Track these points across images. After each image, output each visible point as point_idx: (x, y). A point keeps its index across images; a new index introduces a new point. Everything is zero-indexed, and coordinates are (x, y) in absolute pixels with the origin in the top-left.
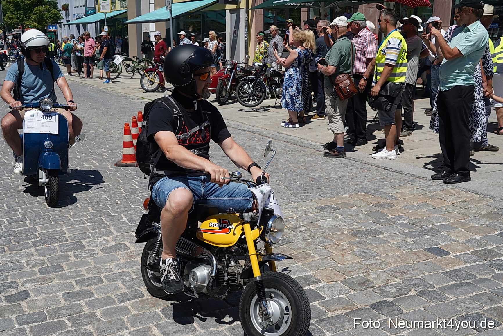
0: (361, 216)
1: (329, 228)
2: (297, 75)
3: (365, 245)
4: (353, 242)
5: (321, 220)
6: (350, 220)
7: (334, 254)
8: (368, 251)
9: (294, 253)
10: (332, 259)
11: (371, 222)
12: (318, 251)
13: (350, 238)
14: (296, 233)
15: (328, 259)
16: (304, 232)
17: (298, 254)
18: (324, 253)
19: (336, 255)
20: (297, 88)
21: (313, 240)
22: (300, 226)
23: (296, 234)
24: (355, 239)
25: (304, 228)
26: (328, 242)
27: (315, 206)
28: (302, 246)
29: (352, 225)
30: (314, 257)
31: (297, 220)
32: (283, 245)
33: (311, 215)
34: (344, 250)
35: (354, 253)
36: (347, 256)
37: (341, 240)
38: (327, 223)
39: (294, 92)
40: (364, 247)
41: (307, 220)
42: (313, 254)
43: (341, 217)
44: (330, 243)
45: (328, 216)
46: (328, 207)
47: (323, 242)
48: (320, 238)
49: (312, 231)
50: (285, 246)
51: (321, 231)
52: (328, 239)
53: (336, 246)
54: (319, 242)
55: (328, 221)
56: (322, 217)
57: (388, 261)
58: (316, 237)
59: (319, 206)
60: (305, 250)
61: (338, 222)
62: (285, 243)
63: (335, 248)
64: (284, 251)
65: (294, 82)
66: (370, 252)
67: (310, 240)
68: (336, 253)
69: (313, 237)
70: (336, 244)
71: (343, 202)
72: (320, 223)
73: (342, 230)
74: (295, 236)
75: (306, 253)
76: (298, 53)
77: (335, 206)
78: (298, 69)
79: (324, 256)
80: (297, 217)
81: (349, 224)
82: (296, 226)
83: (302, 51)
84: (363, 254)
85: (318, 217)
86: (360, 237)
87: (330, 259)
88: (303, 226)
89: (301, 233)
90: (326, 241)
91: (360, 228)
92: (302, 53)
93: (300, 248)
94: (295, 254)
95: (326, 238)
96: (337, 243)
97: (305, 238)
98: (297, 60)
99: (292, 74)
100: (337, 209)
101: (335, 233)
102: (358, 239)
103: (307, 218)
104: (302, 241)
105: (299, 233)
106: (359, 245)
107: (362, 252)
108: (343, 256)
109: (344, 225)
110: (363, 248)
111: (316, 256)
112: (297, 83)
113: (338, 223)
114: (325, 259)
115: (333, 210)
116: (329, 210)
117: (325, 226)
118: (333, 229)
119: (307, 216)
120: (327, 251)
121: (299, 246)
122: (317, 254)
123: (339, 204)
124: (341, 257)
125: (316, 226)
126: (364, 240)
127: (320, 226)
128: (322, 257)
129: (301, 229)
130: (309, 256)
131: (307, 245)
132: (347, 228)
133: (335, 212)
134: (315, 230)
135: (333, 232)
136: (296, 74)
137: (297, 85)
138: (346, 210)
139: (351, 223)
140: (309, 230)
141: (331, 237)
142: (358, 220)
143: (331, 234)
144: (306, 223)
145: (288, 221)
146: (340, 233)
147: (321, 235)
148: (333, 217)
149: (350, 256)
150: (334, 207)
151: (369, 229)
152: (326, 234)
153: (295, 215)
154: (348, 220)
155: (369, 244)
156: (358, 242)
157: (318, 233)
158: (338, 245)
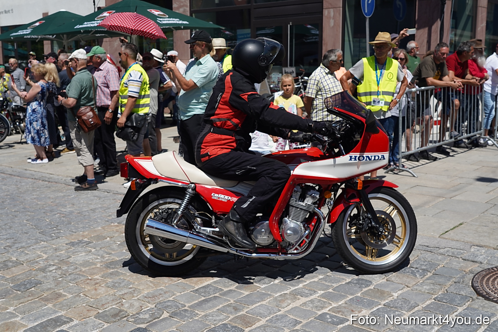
0: (114, 247)
1: (81, 263)
2: (41, 108)
3: (118, 276)
4: (106, 274)
5: (73, 257)
6: (102, 253)
7: (86, 290)
8: (121, 281)
9: (43, 295)
10: (85, 295)
11: (124, 251)
12: (70, 289)
13: (103, 271)
14: (45, 273)
15: (80, 296)
16: (54, 271)
17: (48, 295)
18: (77, 289)
19: (89, 290)
20: (42, 123)
21: (64, 279)
22: (50, 265)
23: (46, 275)
24: (108, 271)
25: (54, 267)
26: (80, 278)
27: (66, 243)
28: (52, 286)
29: (105, 257)
30: (65, 296)
31: (46, 259)
32: (31, 288)
33: (62, 252)
34: (97, 283)
35: (107, 285)
36: (100, 290)
37: (94, 274)
38: (79, 258)
39: (39, 127)
40: (118, 278)
41: (58, 258)
42: (64, 293)
43: (93, 250)
44: (82, 278)
45: (80, 252)
46: (80, 242)
47: (75, 279)
48: (72, 275)
49: (63, 269)
50: (33, 289)
51: (73, 267)
52: (80, 275)
53: (88, 281)
54: (70, 280)
55: (80, 256)
56: (73, 253)
57: (141, 288)
58: (67, 275)
59: (71, 242)
60: (56, 290)
61: (90, 256)
62: (34, 286)
63: (88, 283)
64: (32, 294)
65: (39, 116)
66: (123, 282)
67: (60, 279)
68: (89, 288)
69: (64, 275)
70: (88, 279)
71: (95, 234)
72: (71, 260)
73: (95, 264)
74: (45, 277)
75: (56, 294)
76: (41, 86)
77: (88, 240)
78: (42, 103)
79: (76, 293)
80: (47, 256)
81: (103, 257)
82: (46, 266)
83: (45, 84)
84: (117, 285)
85: (69, 254)
86: (113, 268)
87: (82, 295)
88: (53, 265)
89: (51, 273)
90: (78, 277)
91: (113, 259)
92: (44, 86)
93: (50, 289)
94: (45, 296)
95: (78, 274)
96: (90, 278)
97: (56, 277)
98: (40, 94)
99: (36, 108)
100: (90, 243)
101: (87, 268)
102: (112, 270)
103: (57, 256)
104: (52, 281)
105: (48, 274)
106: (112, 276)
107: (116, 283)
108: (96, 290)
109: (97, 259)
110: (116, 279)
111: (68, 294)
112: (42, 117)
113: (91, 257)
114: (77, 296)
115: (85, 244)
116: (81, 245)
117: (77, 262)
118: (86, 264)
119: (58, 254)
120: (79, 288)
121: (49, 287)
122: (69, 292)
123: (91, 237)
124: (93, 292)
125: (67, 263)
126: (117, 271)
127: (71, 263)
128: (74, 295)
129: (51, 269)
130: (60, 295)
131: (58, 284)
132: (100, 261)
133: (87, 246)
134: (66, 268)
135: (85, 267)
136: (40, 108)
137: (42, 119)
138: (99, 243)
139: (104, 255)
140: (60, 268)
141: (84, 272)
142: (110, 251)
143: (83, 269)
144: (56, 261)
145: (37, 262)
146: (93, 267)
147: (73, 272)
148: (85, 252)
149: (103, 289)
150: (87, 241)
151: (122, 259)
152: (77, 270)
153: (44, 255)
154: (101, 252)
155: (122, 274)
156: (111, 274)
157: (69, 270)
158: (91, 279)
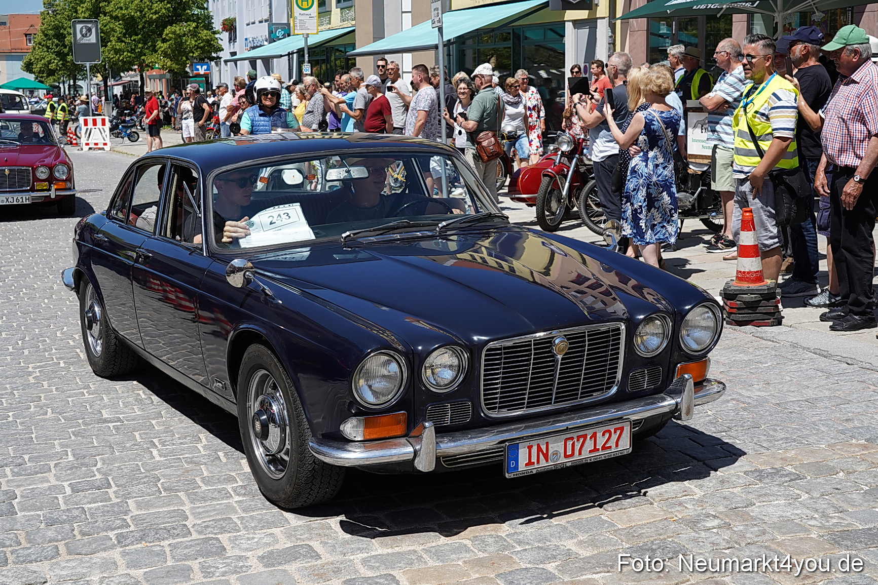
0: (854, 496)
1: (774, 523)
2: (646, 166)
5: (757, 504)
6: (825, 506)
9: (688, 580)
12: (746, 577)
13: (824, 549)
14: (697, 532)
16: (715, 531)
18: (760, 581)
21: (736, 551)
22: (708, 515)
23: (697, 535)
24: (835, 551)
25: (716, 522)
27: (745, 469)
29: (831, 518)
31: (701, 502)
33: (735, 490)
34: (808, 577)
37: (803, 552)
38: (771, 510)
39: (640, 204)
41: (725, 503)
43: (805, 496)
45: (773, 495)
46: (777, 472)
48: (753, 547)
49: (735, 529)
51: (756, 529)
52: (771, 549)
55: (774, 506)
56: (760, 496)
58: (743, 544)
59: (756, 470)
60: (716, 574)
61: (798, 509)
62: (670, 555)
64: (665, 575)
65: (641, 181)
67: (727, 551)
69: (736, 542)
71: (812, 460)
72: (754, 511)
73: (806, 530)
74: (695, 540)
76: (645, 118)
77: (794, 471)
80: (703, 494)
81: (825, 516)
82: (699, 516)
85: (750, 496)
86: (847, 547)
88: (715, 517)
89: (708, 534)
91: (848, 525)
92: (654, 117)
95: (766, 547)
98: (644, 134)
99: (637, 165)
100: (799, 477)
101: (788, 537)
103: (725, 498)
105: (703, 534)
109: (812, 518)
112: (648, 185)
113: (799, 512)
115: (787, 479)
116: (778, 480)
117: (766, 519)
118: (785, 525)
119: (726, 492)
123: (802, 465)
125: (744, 517)
127: (754, 518)
129: (709, 524)
132: (819, 525)
133: (791, 483)
134: (741, 528)
135: (784, 534)
136: (644, 164)
138: (818, 480)
139: (828, 511)
140: (728, 526)
141: (779, 544)
142: (845, 506)
143: (780, 538)
144: (721, 509)
145: (680, 504)
146: (802, 535)
148: (786, 497)
150: (791, 473)
153: (696, 490)
154: (822, 505)
157: (748, 535)
